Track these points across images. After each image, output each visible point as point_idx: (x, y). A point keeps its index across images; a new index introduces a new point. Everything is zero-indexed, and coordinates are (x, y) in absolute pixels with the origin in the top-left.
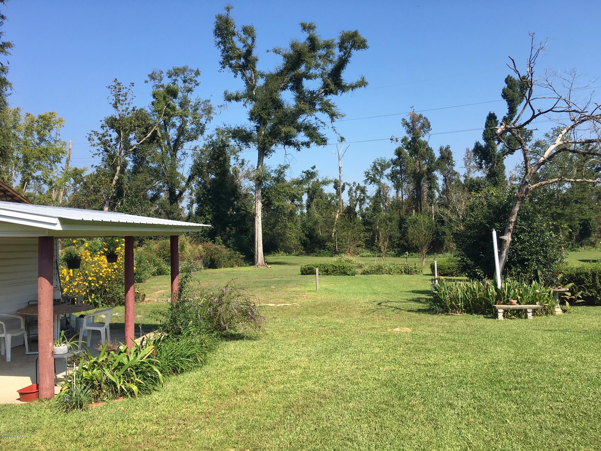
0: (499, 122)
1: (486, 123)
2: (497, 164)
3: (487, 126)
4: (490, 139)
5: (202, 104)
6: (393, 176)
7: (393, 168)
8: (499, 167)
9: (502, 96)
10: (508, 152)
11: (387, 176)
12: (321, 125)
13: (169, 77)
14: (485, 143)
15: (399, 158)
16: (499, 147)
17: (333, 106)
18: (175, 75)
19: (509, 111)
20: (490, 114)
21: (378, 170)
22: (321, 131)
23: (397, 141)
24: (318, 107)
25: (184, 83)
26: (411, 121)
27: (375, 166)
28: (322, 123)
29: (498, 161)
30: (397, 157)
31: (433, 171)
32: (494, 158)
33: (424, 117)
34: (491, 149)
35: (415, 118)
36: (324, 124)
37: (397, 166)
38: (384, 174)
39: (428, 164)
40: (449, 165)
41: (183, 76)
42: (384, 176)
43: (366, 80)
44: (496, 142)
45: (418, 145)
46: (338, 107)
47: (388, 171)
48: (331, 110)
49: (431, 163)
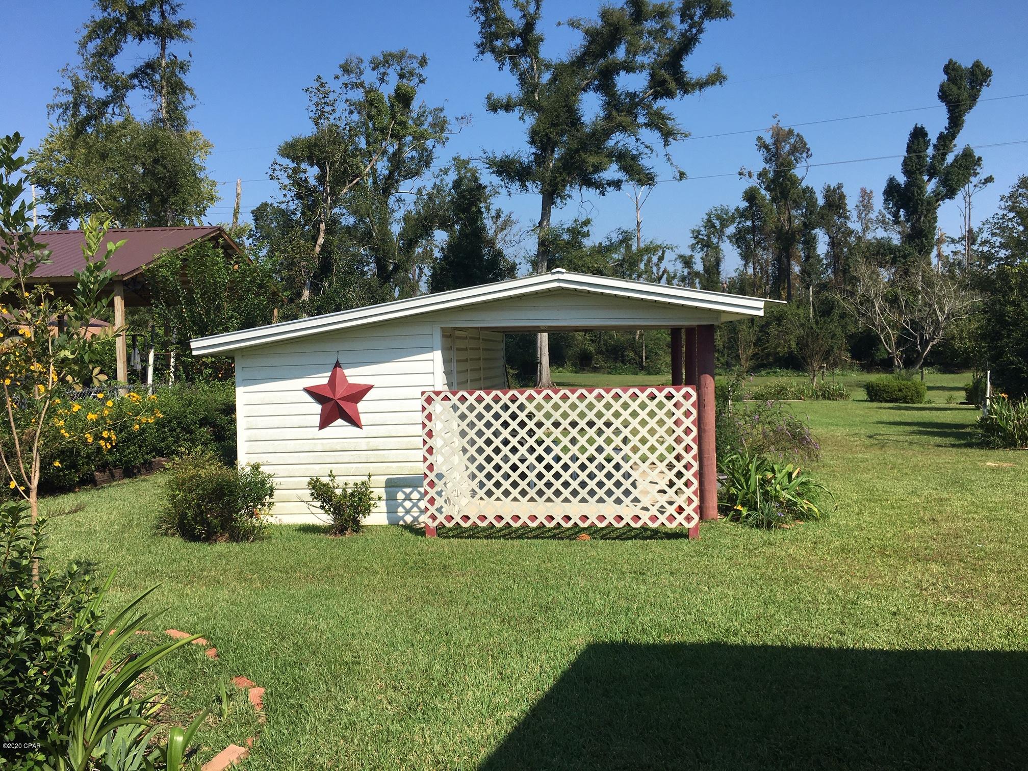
0: (931, 143)
1: (908, 144)
2: (925, 216)
3: (909, 149)
4: (914, 173)
5: (429, 115)
6: (739, 239)
7: (739, 223)
8: (929, 221)
9: (939, 96)
10: (945, 195)
11: (729, 237)
12: (647, 151)
13: (373, 69)
14: (905, 179)
15: (751, 207)
16: (931, 186)
17: (669, 119)
18: (384, 66)
19: (949, 123)
20: (916, 129)
21: (715, 227)
22: (645, 162)
23: (750, 176)
24: (641, 120)
25: (400, 78)
26: (772, 141)
27: (709, 221)
28: (647, 147)
29: (928, 211)
30: (747, 204)
31: (813, 229)
32: (922, 206)
33: (796, 134)
34: (916, 189)
35: (780, 136)
36: (652, 150)
37: (747, 219)
38: (726, 235)
39: (805, 216)
40: (839, 217)
41: (398, 68)
42: (725, 238)
43: (724, 72)
44: (926, 178)
45: (788, 183)
46: (678, 121)
47: (731, 230)
48: (666, 124)
49: (810, 214)
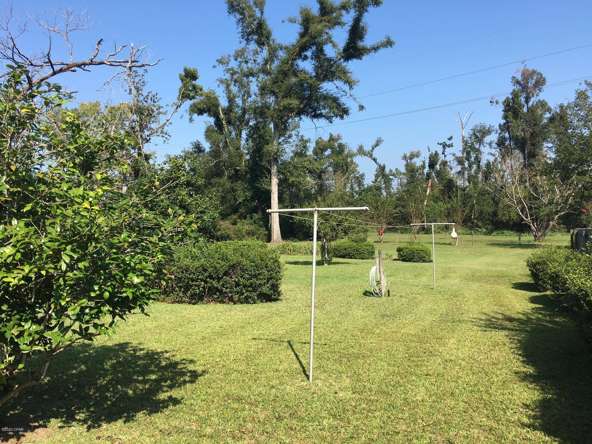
6: (499, 144)
11: (490, 144)
12: (343, 93)
15: (508, 123)
21: (478, 138)
23: (497, 103)
26: (522, 78)
27: (474, 134)
30: (505, 121)
33: (537, 72)
35: (527, 75)
36: (346, 93)
43: (392, 39)
